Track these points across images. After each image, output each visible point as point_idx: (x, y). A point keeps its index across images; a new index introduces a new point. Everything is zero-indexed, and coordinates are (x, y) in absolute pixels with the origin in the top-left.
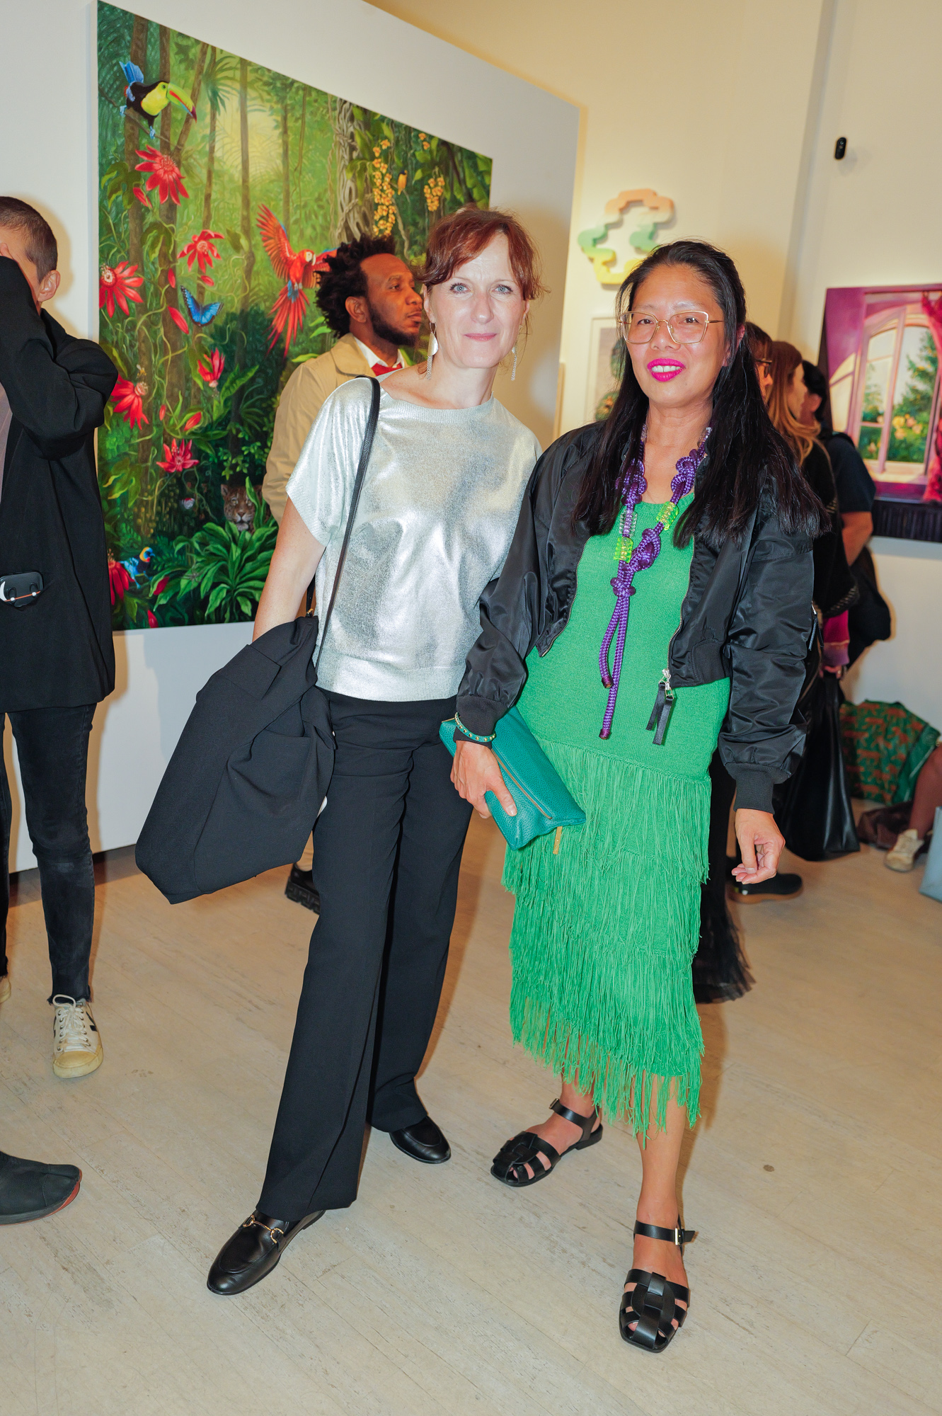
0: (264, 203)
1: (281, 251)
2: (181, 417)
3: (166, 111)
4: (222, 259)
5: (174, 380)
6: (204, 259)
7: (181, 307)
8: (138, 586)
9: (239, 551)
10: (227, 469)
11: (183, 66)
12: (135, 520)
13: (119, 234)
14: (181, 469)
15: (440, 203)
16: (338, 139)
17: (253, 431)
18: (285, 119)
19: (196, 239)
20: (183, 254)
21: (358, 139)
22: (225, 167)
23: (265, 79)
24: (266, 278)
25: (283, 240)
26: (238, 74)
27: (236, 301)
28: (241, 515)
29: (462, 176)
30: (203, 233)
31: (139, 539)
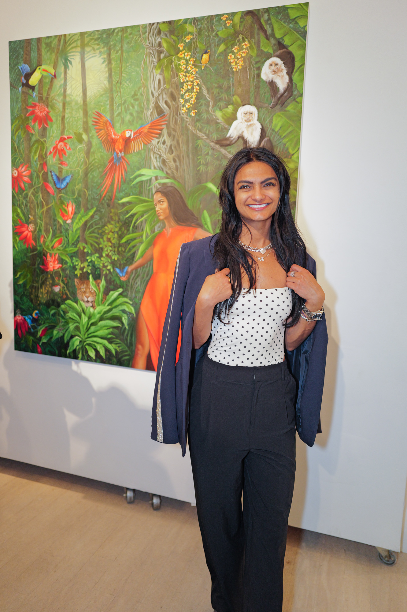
0: (97, 110)
1: (109, 135)
2: (52, 241)
3: (41, 81)
4: (71, 150)
5: (48, 221)
6: (61, 152)
7: (50, 181)
8: (32, 330)
9: (87, 319)
10: (78, 270)
11: (48, 54)
12: (30, 296)
13: (19, 151)
14: (52, 269)
15: (245, 62)
16: (148, 51)
17: (93, 248)
18: (109, 55)
19: (57, 143)
20: (51, 153)
21: (164, 45)
22: (73, 98)
23: (96, 37)
24: (99, 154)
25: (109, 128)
26: (79, 42)
27: (81, 172)
28: (87, 297)
29: (269, 31)
30: (61, 138)
31: (32, 306)
